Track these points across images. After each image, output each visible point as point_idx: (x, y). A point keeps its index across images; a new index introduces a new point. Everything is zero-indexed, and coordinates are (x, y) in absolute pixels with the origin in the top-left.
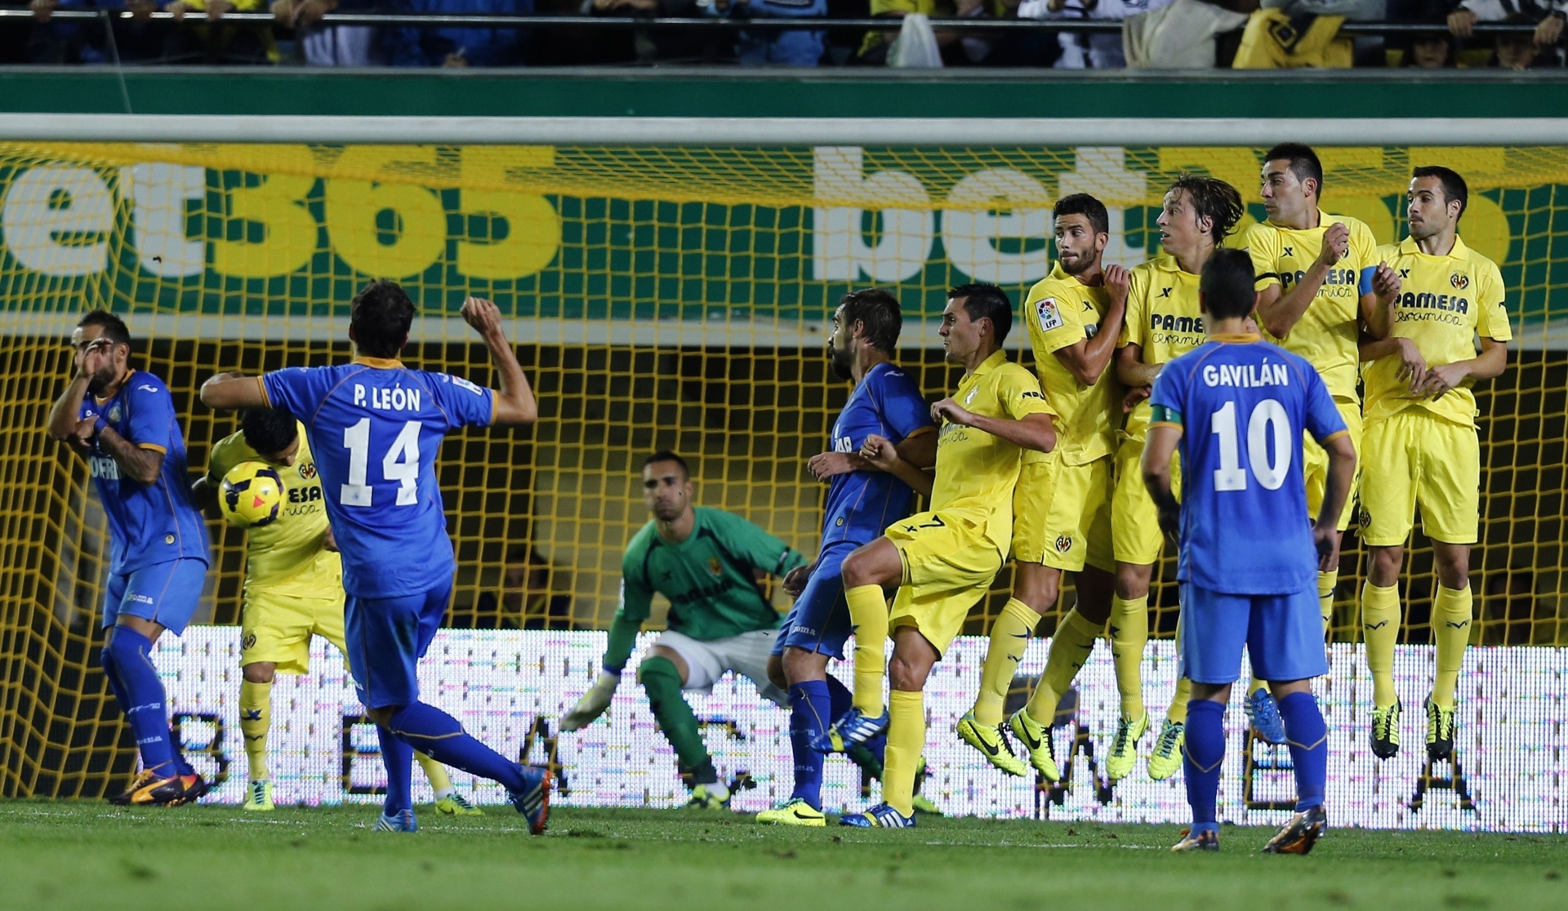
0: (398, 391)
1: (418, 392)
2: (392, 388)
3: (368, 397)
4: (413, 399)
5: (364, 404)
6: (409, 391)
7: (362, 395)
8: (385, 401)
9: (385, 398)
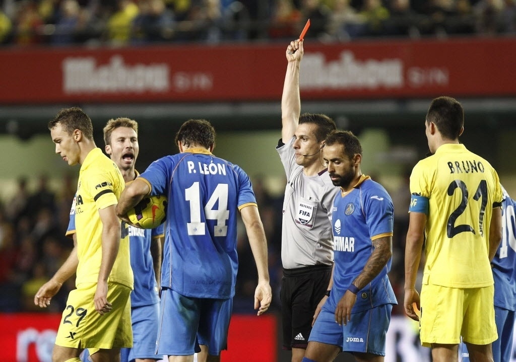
0: (212, 165)
1: (223, 165)
2: (208, 164)
3: (197, 167)
4: (221, 169)
5: (195, 171)
6: (219, 165)
7: (193, 167)
8: (206, 171)
9: (206, 168)
